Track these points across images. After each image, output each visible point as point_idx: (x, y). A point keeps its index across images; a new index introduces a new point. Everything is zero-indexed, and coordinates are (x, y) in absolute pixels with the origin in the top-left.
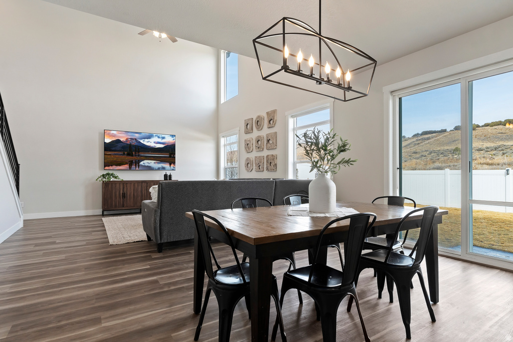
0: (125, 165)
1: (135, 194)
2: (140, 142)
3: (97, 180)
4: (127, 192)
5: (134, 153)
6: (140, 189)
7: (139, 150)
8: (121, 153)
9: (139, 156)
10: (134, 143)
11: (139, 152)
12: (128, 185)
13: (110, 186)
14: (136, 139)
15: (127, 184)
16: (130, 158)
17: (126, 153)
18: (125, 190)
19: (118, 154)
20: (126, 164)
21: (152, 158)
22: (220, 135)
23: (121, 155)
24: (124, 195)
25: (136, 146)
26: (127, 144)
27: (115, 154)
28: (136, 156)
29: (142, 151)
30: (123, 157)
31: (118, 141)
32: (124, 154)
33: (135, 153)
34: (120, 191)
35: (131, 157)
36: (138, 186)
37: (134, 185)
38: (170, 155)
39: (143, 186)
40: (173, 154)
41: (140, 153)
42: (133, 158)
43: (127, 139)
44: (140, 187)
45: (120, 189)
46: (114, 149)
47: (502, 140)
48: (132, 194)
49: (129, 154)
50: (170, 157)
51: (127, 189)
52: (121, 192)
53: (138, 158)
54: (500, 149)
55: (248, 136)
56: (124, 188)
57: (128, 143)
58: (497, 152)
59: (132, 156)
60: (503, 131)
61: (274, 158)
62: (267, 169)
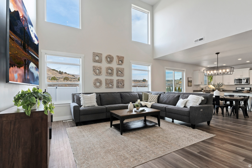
2: (29, 28)
5: (26, 45)
7: (28, 41)
8: (20, 42)
9: (29, 52)
10: (26, 27)
11: (28, 46)
14: (27, 21)
20: (23, 65)
21: (34, 60)
22: (42, 51)
25: (27, 33)
26: (23, 26)
32: (22, 44)
41: (29, 48)
42: (26, 56)
43: (23, 16)
46: (16, 29)
49: (24, 47)
55: (98, 64)
59: (26, 51)
61: (123, 81)
62: (118, 87)
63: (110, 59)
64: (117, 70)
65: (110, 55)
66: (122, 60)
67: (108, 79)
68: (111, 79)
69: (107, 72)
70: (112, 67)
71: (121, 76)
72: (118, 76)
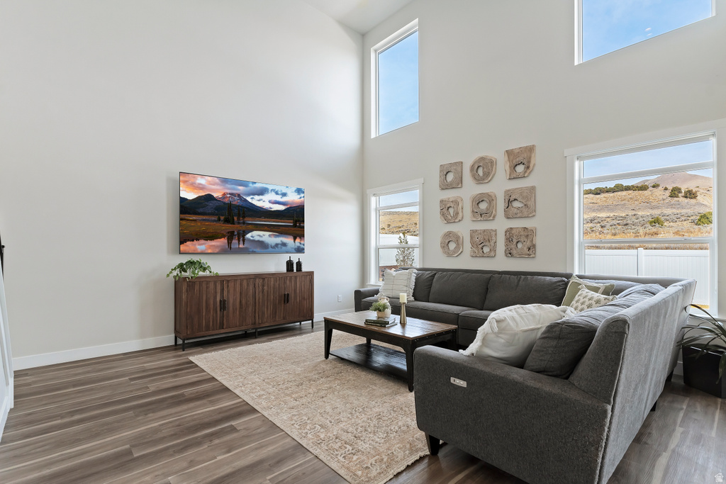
0: (220, 238)
1: (244, 302)
2: (246, 200)
3: (168, 275)
4: (228, 298)
5: (235, 218)
6: (251, 292)
7: (244, 213)
8: (213, 219)
9: (244, 223)
10: (236, 201)
11: (244, 217)
12: (231, 284)
13: (197, 287)
14: (239, 195)
15: (228, 281)
16: (229, 227)
17: (222, 218)
18: (225, 293)
19: (208, 220)
20: (223, 236)
21: (266, 228)
22: (368, 191)
23: (214, 221)
24: (223, 304)
25: (239, 206)
26: (224, 203)
27: (204, 220)
28: (239, 223)
29: (250, 216)
30: (218, 224)
31: (209, 198)
32: (219, 220)
33: (238, 219)
34: (215, 297)
35: (230, 225)
36: (248, 285)
37: (241, 285)
38: (295, 222)
39: (257, 285)
40: (299, 221)
41: (245, 219)
42: (235, 228)
43: (224, 194)
44: (251, 287)
45: (216, 292)
46: (201, 210)
47: (594, 211)
48: (238, 301)
49: (227, 221)
50: (295, 226)
51: (228, 292)
52: (218, 299)
53: (244, 227)
54: (596, 221)
55: (450, 195)
56: (222, 290)
57: (226, 201)
58: (595, 225)
59: (233, 223)
60: (594, 201)
61: (529, 233)
62: (509, 254)
63: (483, 169)
64: (507, 197)
65: (482, 159)
66: (525, 161)
67: (476, 231)
68: (484, 231)
69: (473, 211)
70: (487, 194)
71: (518, 215)
72: (508, 218)
